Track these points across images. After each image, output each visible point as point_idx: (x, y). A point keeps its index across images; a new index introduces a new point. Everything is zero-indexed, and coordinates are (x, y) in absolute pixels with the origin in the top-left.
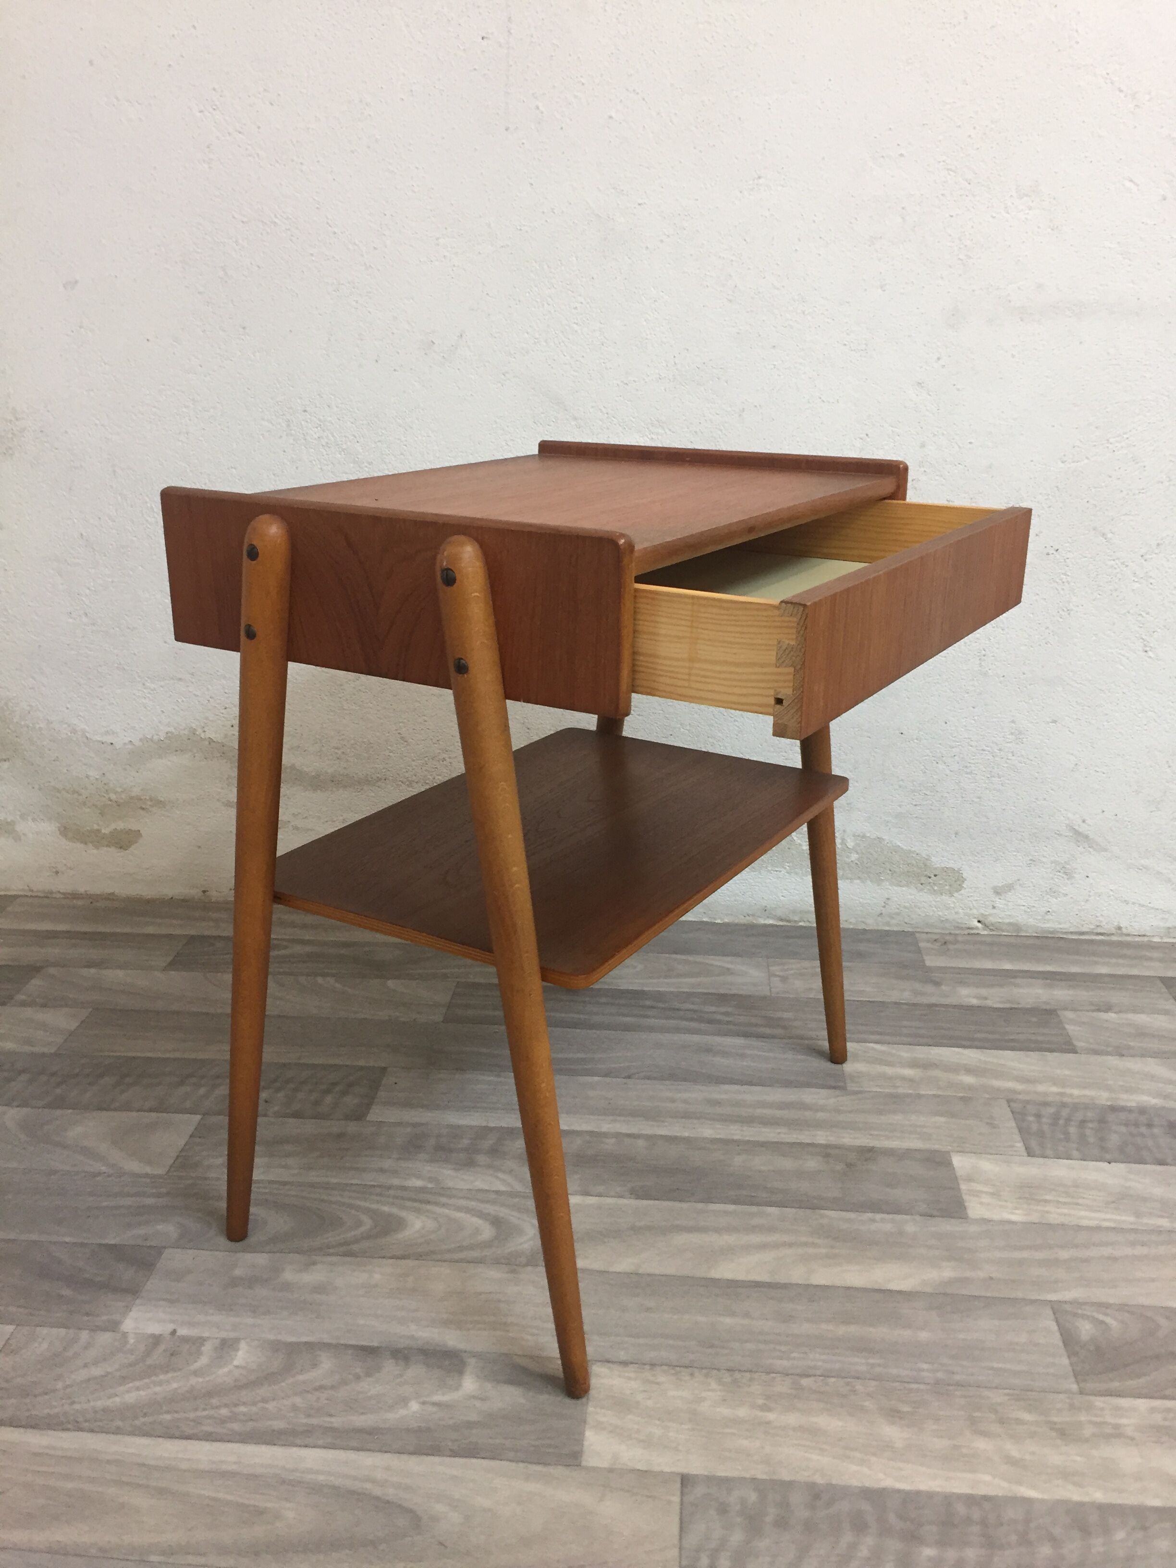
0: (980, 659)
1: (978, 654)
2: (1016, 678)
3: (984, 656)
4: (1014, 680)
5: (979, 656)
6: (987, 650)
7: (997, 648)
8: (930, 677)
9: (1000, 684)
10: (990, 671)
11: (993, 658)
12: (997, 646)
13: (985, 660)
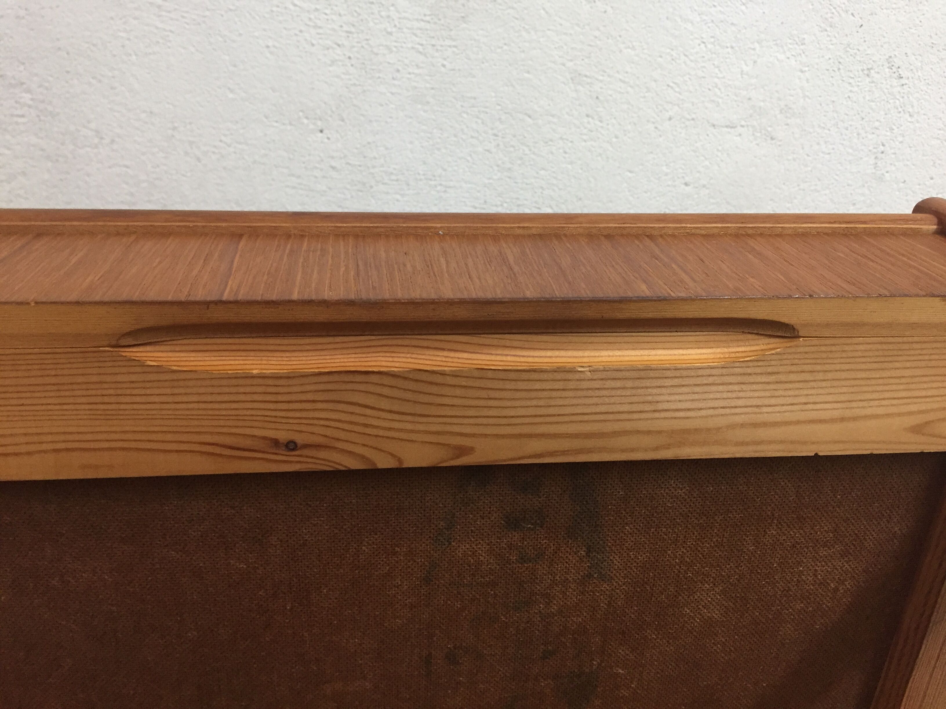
0: (876, 158)
1: (875, 150)
2: (919, 185)
3: (882, 152)
4: (918, 187)
5: (875, 153)
6: (887, 145)
7: (901, 142)
8: (806, 182)
9: (897, 193)
10: (887, 175)
11: (893, 156)
12: (900, 139)
13: (882, 159)
